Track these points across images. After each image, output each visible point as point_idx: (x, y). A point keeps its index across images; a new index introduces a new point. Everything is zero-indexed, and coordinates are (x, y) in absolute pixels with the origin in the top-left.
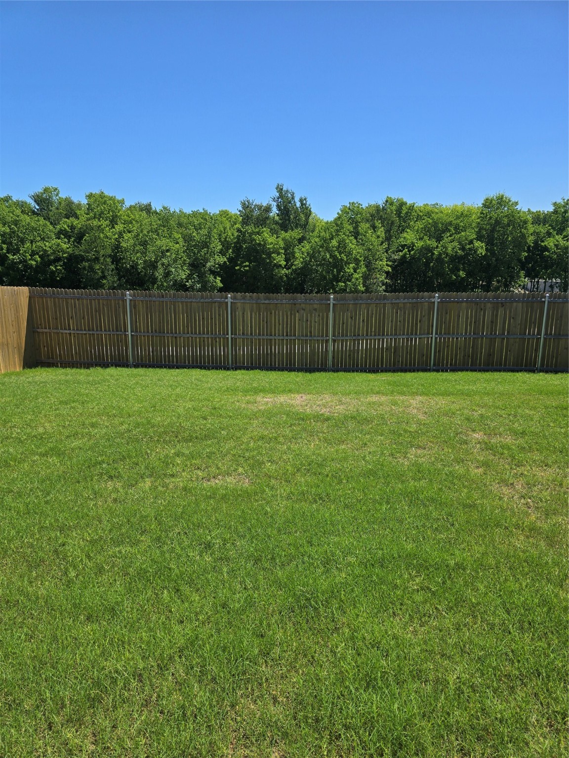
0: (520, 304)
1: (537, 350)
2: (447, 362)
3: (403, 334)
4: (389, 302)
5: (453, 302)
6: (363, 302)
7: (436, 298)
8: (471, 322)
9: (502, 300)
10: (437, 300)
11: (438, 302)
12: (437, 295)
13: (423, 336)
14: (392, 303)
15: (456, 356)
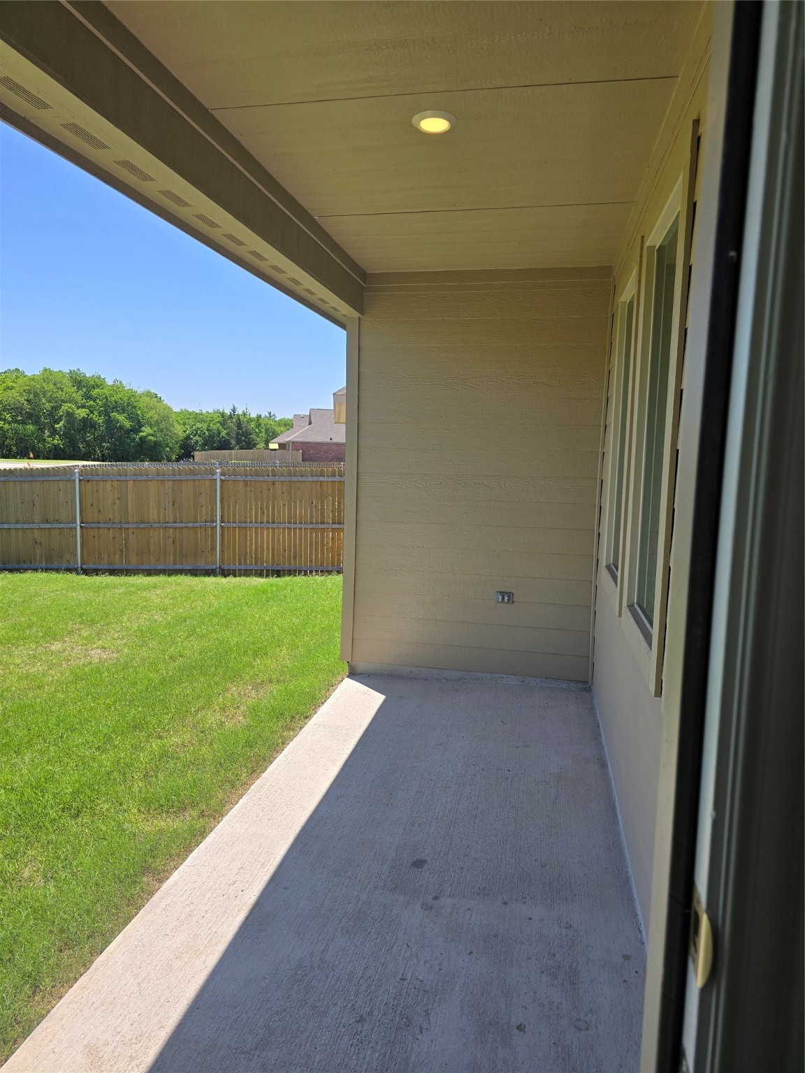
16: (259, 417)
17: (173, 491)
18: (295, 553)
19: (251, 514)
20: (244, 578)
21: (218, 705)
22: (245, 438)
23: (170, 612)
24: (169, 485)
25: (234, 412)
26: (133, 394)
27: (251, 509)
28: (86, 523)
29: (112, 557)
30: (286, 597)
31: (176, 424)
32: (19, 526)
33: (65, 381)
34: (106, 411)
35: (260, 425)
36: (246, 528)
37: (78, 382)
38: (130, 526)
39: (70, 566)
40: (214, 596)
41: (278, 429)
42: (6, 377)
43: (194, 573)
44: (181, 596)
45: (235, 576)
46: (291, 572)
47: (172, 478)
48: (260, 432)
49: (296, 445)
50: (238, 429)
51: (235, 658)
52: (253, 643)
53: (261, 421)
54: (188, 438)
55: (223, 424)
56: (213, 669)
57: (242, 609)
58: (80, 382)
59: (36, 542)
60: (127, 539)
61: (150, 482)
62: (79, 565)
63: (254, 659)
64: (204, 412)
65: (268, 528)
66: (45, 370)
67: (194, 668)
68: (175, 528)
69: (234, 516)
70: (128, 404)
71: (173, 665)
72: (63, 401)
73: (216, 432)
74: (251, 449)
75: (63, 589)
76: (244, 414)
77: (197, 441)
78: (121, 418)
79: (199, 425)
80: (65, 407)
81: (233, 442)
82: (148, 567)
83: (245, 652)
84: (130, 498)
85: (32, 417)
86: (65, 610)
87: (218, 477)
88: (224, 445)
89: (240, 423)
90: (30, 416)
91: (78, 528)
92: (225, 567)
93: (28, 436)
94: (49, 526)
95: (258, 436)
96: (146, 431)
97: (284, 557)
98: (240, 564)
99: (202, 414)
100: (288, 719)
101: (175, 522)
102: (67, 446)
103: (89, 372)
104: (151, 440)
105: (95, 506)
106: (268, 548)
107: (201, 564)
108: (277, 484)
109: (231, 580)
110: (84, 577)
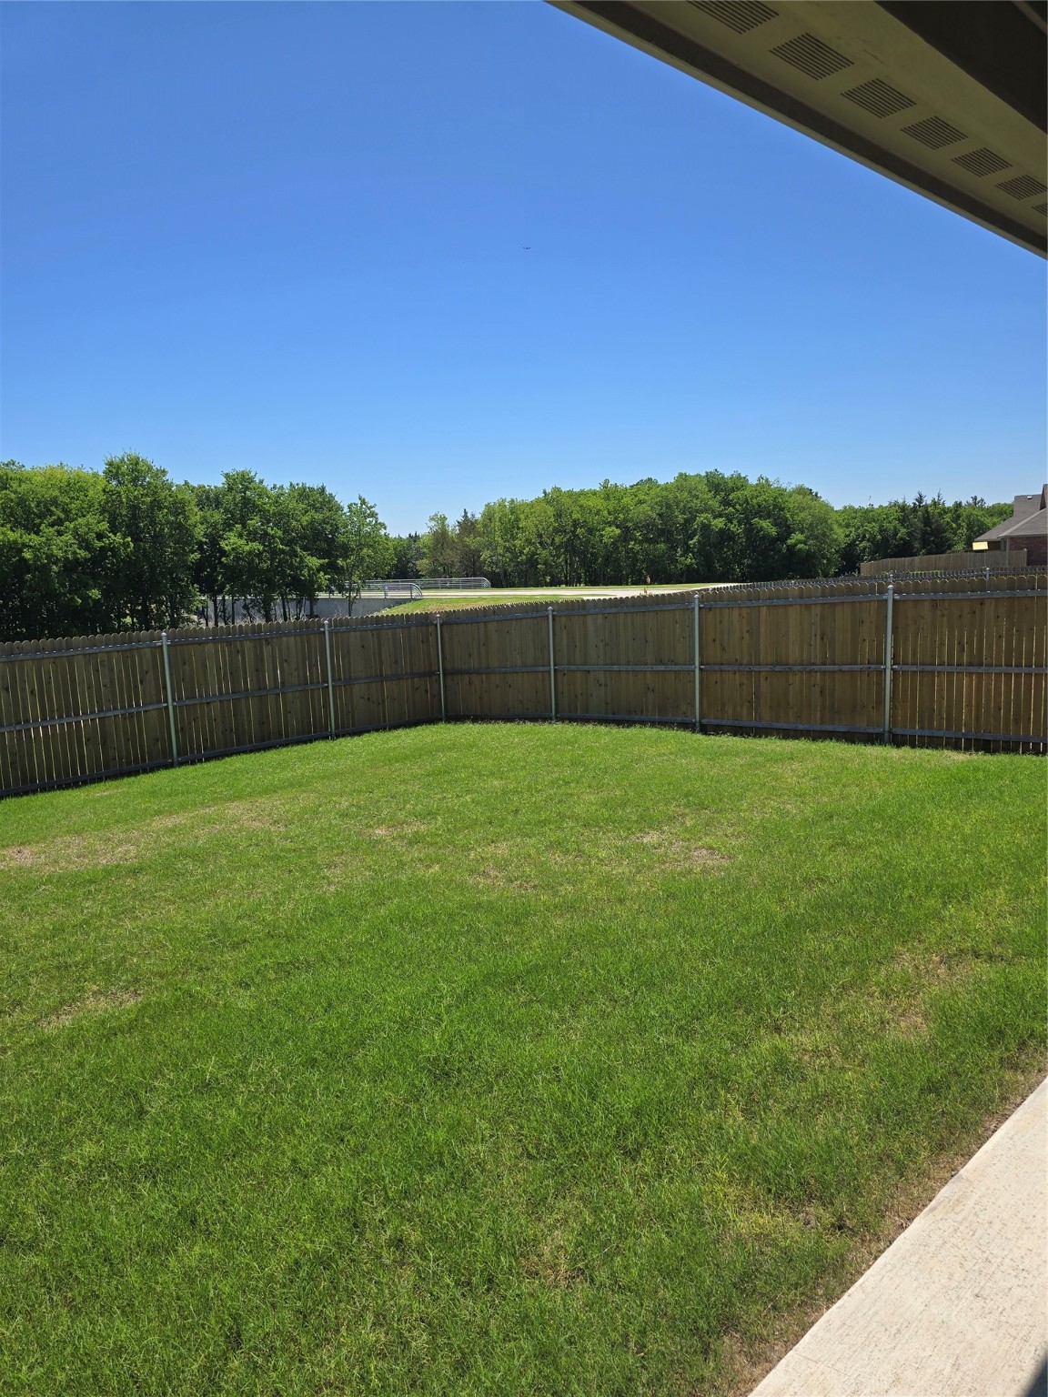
0: (292, 638)
1: (326, 705)
2: (199, 746)
3: (115, 708)
4: (79, 653)
5: (193, 643)
6: (28, 657)
7: (164, 638)
8: (225, 674)
9: (265, 634)
10: (165, 643)
11: (168, 646)
12: (164, 634)
13: (151, 708)
14: (85, 655)
15: (211, 733)
16: (958, 505)
17: (822, 618)
18: (1017, 714)
19: (941, 652)
20: (928, 751)
21: (877, 984)
22: (936, 537)
23: (808, 799)
24: (817, 611)
25: (920, 502)
26: (781, 492)
27: (942, 644)
28: (707, 664)
29: (739, 709)
30: (1001, 793)
31: (835, 527)
32: (630, 668)
33: (703, 487)
34: (747, 517)
35: (959, 517)
36: (933, 672)
37: (715, 484)
38: (762, 668)
39: (687, 720)
40: (879, 779)
41: (988, 521)
42: (639, 489)
43: (851, 737)
44: (828, 775)
45: (913, 746)
46: (1009, 747)
47: (821, 600)
48: (959, 526)
49: (1016, 542)
50: (925, 526)
51: (911, 897)
52: (943, 873)
53: (960, 511)
54: (852, 545)
55: (902, 521)
56: (872, 913)
57: (923, 808)
58: (718, 485)
59: (648, 688)
60: (758, 686)
61: (791, 608)
62: (698, 719)
63: (945, 904)
64: (876, 506)
65: (970, 674)
66: (681, 475)
67: (839, 906)
68: (824, 672)
69: (914, 654)
70: (775, 506)
71: (806, 895)
72: (697, 511)
73: (891, 533)
74: (943, 552)
75: (671, 753)
76: (935, 504)
77: (865, 548)
78: (766, 524)
79: (868, 527)
80: (701, 518)
81: (917, 545)
82: (785, 726)
83: (929, 889)
84: (762, 630)
85: (665, 533)
86: (669, 784)
87: (890, 596)
88: (905, 550)
89: (928, 516)
90: (662, 532)
91: (697, 671)
92: (898, 731)
93: (659, 557)
94: (662, 668)
95: (955, 534)
96: (796, 537)
97: (997, 720)
98: (922, 728)
99: (872, 510)
100: (1013, 1046)
101: (824, 664)
102: (702, 565)
103: (727, 472)
104: (800, 549)
105: (717, 642)
106: (969, 705)
107: (862, 725)
108: (987, 603)
109: (906, 752)
110: (699, 736)
